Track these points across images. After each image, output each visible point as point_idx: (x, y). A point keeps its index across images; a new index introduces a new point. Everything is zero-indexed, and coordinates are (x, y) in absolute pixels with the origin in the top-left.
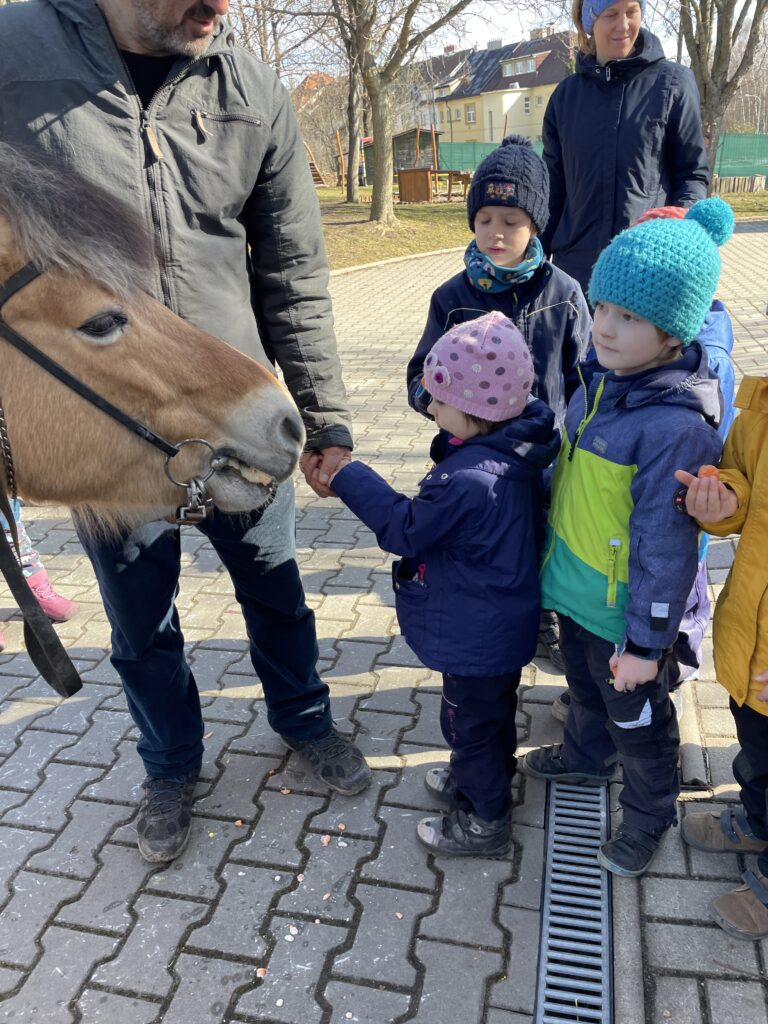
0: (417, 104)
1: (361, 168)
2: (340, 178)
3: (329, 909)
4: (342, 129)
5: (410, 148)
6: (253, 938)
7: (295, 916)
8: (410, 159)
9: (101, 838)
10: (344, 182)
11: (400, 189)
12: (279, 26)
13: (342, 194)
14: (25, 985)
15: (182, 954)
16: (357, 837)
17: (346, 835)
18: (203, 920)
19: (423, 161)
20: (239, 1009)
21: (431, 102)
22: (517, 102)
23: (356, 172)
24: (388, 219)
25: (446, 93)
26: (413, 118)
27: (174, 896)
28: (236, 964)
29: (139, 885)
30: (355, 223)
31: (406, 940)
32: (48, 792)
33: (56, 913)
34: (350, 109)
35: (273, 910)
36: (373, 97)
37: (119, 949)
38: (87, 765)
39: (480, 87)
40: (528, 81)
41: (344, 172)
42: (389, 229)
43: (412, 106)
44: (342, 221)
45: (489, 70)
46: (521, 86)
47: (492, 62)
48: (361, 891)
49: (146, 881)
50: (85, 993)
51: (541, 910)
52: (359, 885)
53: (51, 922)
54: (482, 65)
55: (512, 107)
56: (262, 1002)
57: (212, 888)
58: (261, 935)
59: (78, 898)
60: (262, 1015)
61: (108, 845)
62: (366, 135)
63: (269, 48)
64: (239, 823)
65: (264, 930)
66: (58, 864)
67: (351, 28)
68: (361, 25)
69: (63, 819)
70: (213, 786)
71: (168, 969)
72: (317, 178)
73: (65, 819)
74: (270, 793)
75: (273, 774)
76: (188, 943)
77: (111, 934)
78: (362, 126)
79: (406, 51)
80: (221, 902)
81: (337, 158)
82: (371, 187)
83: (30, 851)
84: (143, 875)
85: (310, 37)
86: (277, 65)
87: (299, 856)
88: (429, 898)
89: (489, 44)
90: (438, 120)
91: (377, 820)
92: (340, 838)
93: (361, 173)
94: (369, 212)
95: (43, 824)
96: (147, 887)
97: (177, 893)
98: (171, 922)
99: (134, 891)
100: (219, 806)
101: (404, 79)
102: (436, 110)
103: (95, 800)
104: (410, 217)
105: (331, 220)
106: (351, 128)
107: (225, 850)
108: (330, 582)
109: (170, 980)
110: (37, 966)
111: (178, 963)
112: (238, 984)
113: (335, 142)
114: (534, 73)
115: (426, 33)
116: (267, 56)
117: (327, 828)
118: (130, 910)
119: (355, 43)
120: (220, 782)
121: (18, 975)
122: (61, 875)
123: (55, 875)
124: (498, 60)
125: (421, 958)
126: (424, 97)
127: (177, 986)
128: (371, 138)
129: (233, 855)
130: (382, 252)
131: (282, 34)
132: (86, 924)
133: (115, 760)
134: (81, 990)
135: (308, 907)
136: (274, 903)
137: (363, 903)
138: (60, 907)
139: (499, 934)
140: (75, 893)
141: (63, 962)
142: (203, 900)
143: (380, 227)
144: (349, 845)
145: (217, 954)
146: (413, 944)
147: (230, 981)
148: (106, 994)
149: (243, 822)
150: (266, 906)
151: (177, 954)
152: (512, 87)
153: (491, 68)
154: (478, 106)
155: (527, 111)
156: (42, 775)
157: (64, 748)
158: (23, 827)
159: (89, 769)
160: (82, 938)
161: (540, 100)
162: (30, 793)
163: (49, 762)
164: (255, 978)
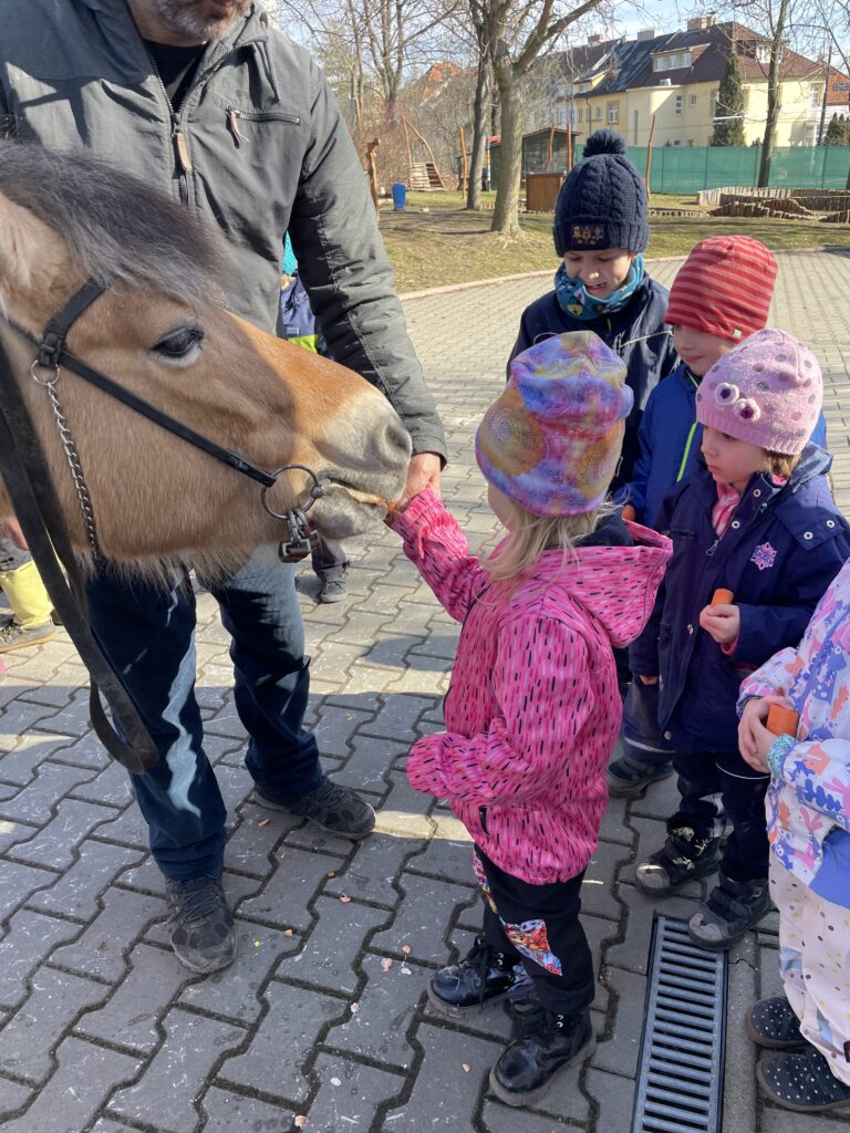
0: (553, 100)
1: (485, 171)
2: (461, 181)
3: (384, 1051)
4: (467, 127)
5: (541, 150)
6: (294, 1076)
7: (345, 1054)
8: (541, 163)
9: (134, 935)
10: (466, 186)
11: (528, 196)
12: (404, 8)
13: (461, 199)
14: (33, 1106)
15: (211, 1088)
16: (424, 964)
17: (411, 960)
18: (239, 1048)
19: (555, 165)
21: (569, 99)
22: (667, 100)
23: (479, 175)
24: (511, 230)
25: (586, 89)
26: (548, 116)
27: (209, 1015)
28: (273, 1107)
29: (170, 996)
30: (474, 233)
31: (473, 1100)
32: (81, 874)
33: (75, 1022)
34: (477, 104)
35: (320, 1046)
36: (504, 90)
37: (141, 1073)
38: (126, 846)
39: (626, 83)
40: (682, 77)
41: (466, 175)
42: (511, 241)
43: (547, 103)
44: (459, 230)
45: (639, 64)
46: (673, 83)
47: (641, 55)
48: (424, 1033)
49: (179, 993)
50: (99, 1122)
51: (636, 1079)
52: (422, 1024)
53: (69, 1031)
54: (630, 58)
55: (662, 106)
57: (253, 1009)
58: (304, 1074)
59: (101, 1005)
61: (140, 944)
62: (494, 134)
63: (392, 33)
64: (289, 932)
65: (308, 1068)
66: (83, 961)
67: (484, 11)
68: (496, 7)
69: (94, 908)
70: (264, 885)
71: (195, 1103)
72: (435, 180)
73: (96, 908)
74: (327, 899)
75: (332, 877)
76: (219, 1075)
77: (134, 1053)
78: (490, 124)
79: (545, 39)
80: (261, 1028)
81: (459, 159)
82: (495, 192)
83: (55, 942)
84: (177, 985)
85: (438, 21)
86: (400, 52)
87: (355, 981)
89: (640, 34)
90: (576, 119)
91: (449, 945)
92: (403, 964)
93: (484, 176)
94: (491, 221)
95: (72, 912)
96: (180, 1000)
97: (213, 1011)
98: (203, 1047)
99: (164, 1003)
100: (268, 910)
101: (540, 72)
102: (575, 108)
103: (132, 889)
104: (535, 229)
105: (447, 229)
106: (477, 125)
107: (271, 964)
108: (414, 650)
109: (196, 1118)
110: (49, 1084)
111: (206, 1098)
113: (458, 140)
114: (689, 69)
115: (569, 19)
116: (390, 42)
117: (388, 949)
118: (159, 1027)
119: (487, 30)
120: (272, 880)
121: (27, 1092)
122: (86, 975)
123: (79, 975)
124: (649, 51)
125: (487, 1124)
126: (562, 93)
127: (202, 1126)
128: (498, 137)
129: (280, 972)
130: (501, 267)
131: (408, 18)
132: (107, 1037)
134: (95, 1119)
135: (360, 1046)
136: (322, 1036)
137: (425, 1047)
138: (81, 1014)
139: (584, 1104)
140: (99, 999)
141: (78, 1082)
142: (241, 1024)
143: (502, 239)
144: (413, 972)
145: (251, 1092)
146: (481, 1105)
147: (264, 1128)
148: (123, 1126)
149: (293, 932)
150: (312, 1038)
151: (207, 1087)
152: (663, 84)
153: (641, 61)
154: (622, 104)
155: (678, 112)
156: (76, 853)
157: (102, 823)
158: (50, 914)
159: (129, 851)
160: (102, 1054)
161: (694, 99)
162: (61, 873)
163: (85, 838)
164: (294, 1125)
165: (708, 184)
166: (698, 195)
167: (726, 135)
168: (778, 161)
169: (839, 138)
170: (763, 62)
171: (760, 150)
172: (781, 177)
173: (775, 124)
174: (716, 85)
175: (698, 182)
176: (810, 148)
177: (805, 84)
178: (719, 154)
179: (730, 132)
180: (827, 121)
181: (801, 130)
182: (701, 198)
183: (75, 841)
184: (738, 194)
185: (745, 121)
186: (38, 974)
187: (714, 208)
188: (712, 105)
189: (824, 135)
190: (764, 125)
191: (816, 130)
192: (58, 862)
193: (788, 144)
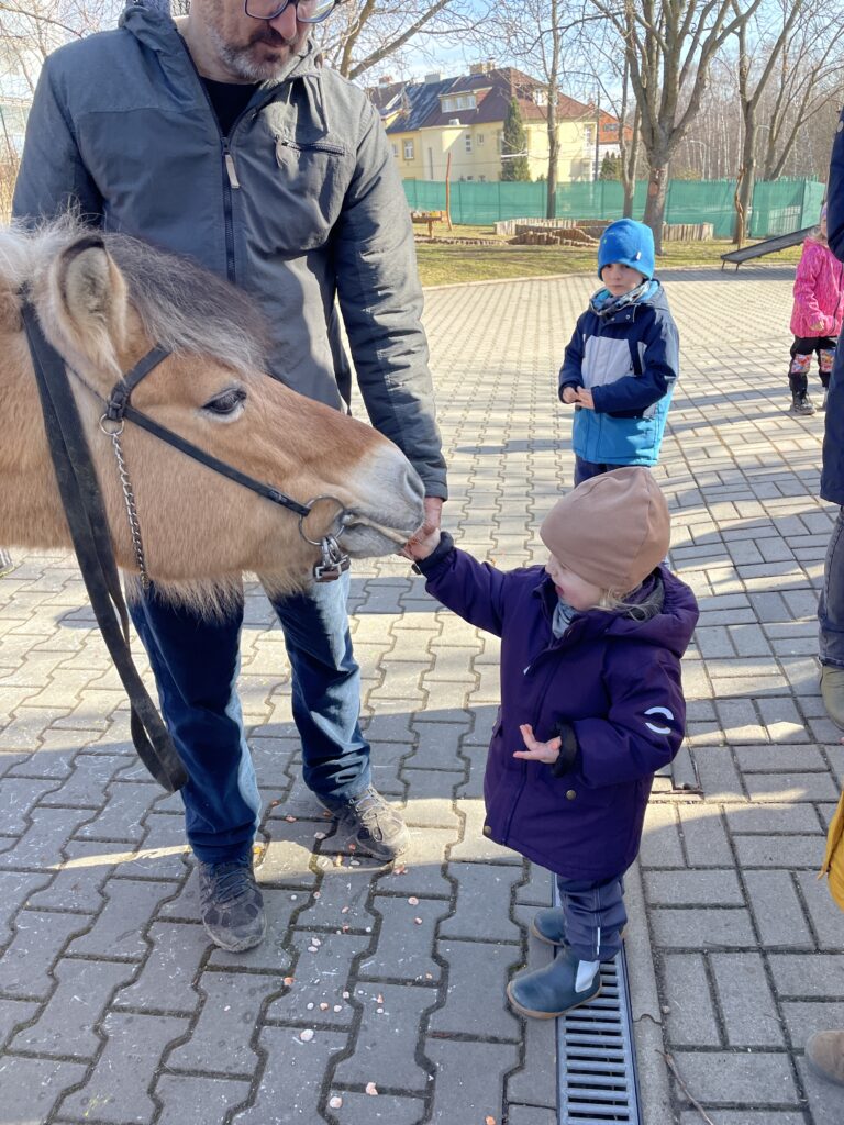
3: (348, 921)
6: (276, 951)
7: (316, 929)
9: (105, 875)
14: (44, 1015)
15: (205, 973)
20: (270, 1015)
22: (458, 138)
28: (263, 976)
29: (151, 914)
31: (428, 941)
33: (66, 947)
35: (293, 927)
37: (138, 974)
39: (418, 122)
40: (468, 118)
45: (427, 104)
46: (461, 123)
47: (429, 96)
48: (379, 904)
49: (157, 910)
50: (109, 1016)
52: (377, 898)
53: (61, 955)
54: (419, 100)
55: (453, 144)
56: (293, 1007)
58: (284, 949)
59: (88, 930)
60: (294, 1018)
65: (287, 943)
66: (60, 901)
71: (193, 987)
73: (61, 859)
74: (275, 821)
75: (275, 805)
76: (209, 962)
77: (128, 961)
84: (155, 905)
87: (312, 877)
88: (445, 905)
89: (427, 77)
92: (350, 858)
95: (38, 865)
96: (160, 915)
97: (191, 918)
98: (189, 945)
99: (146, 919)
103: (91, 840)
109: (196, 996)
110: (54, 997)
111: (202, 981)
112: (266, 994)
114: (475, 110)
117: (337, 850)
118: (145, 937)
121: (34, 1006)
122: (66, 911)
123: (58, 911)
124: (437, 93)
125: (443, 955)
127: (203, 1001)
132: (99, 953)
133: (107, 802)
134: (104, 1015)
135: (328, 921)
136: (293, 921)
137: (381, 912)
138: (69, 940)
139: (516, 928)
140: (83, 926)
141: (80, 990)
144: (361, 863)
145: (241, 970)
146: (435, 945)
147: (258, 993)
148: (131, 1015)
150: (286, 923)
151: (200, 973)
152: (452, 124)
153: (430, 102)
154: (416, 141)
155: (469, 149)
156: (28, 819)
157: (47, 793)
158: (16, 870)
159: (80, 811)
160: (98, 966)
161: (481, 138)
162: (18, 837)
163: (34, 807)
164: (283, 986)
165: (503, 216)
166: (495, 226)
167: (513, 171)
168: (561, 194)
169: (612, 174)
170: (539, 104)
171: (546, 186)
172: (566, 210)
173: (556, 162)
174: (501, 125)
175: (493, 214)
176: (588, 183)
177: (580, 125)
178: (509, 190)
179: (516, 169)
180: (601, 159)
181: (580, 167)
182: (498, 228)
183: (25, 811)
184: (530, 225)
185: (529, 158)
186: (18, 917)
187: (511, 238)
188: (498, 145)
189: (599, 171)
190: (547, 163)
191: (591, 167)
192: (11, 830)
193: (569, 180)
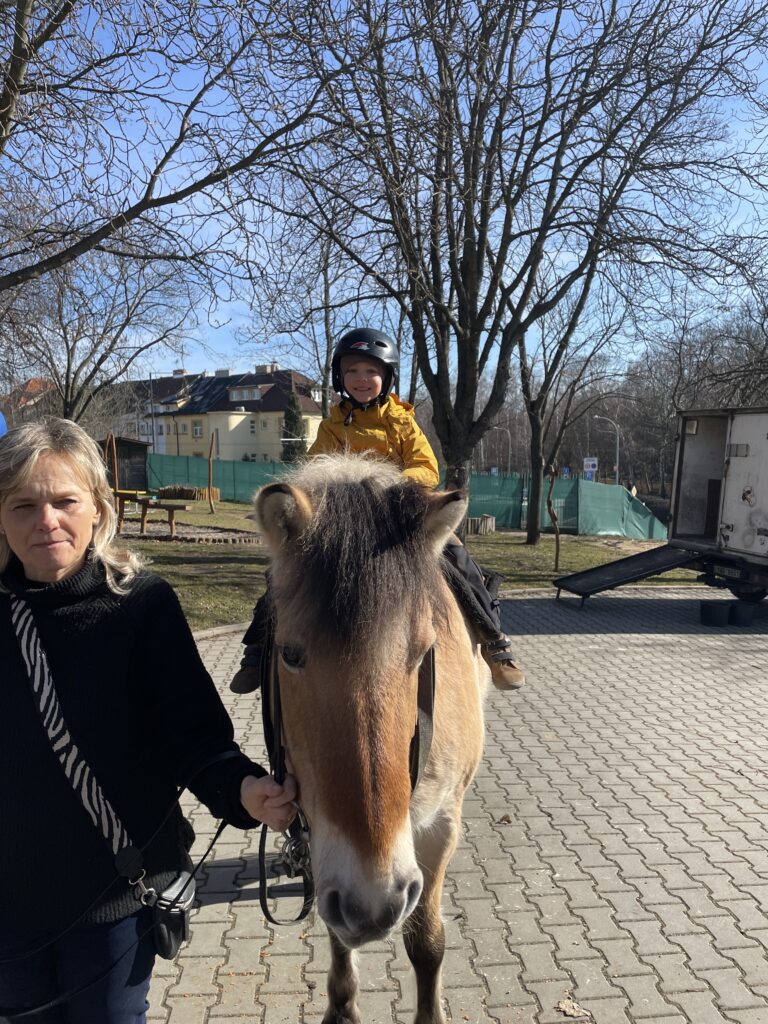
21: (157, 415)
22: (243, 421)
25: (173, 409)
39: (207, 407)
40: (251, 406)
45: (217, 394)
46: (246, 410)
47: (219, 387)
54: (209, 390)
55: (238, 426)
89: (217, 372)
90: (164, 431)
102: (163, 422)
114: (259, 401)
124: (225, 386)
126: (150, 410)
152: (238, 410)
153: (219, 392)
154: (205, 423)
155: (253, 432)
161: (265, 425)
167: (292, 452)
170: (315, 400)
174: (282, 414)
179: (295, 450)
188: (279, 428)
